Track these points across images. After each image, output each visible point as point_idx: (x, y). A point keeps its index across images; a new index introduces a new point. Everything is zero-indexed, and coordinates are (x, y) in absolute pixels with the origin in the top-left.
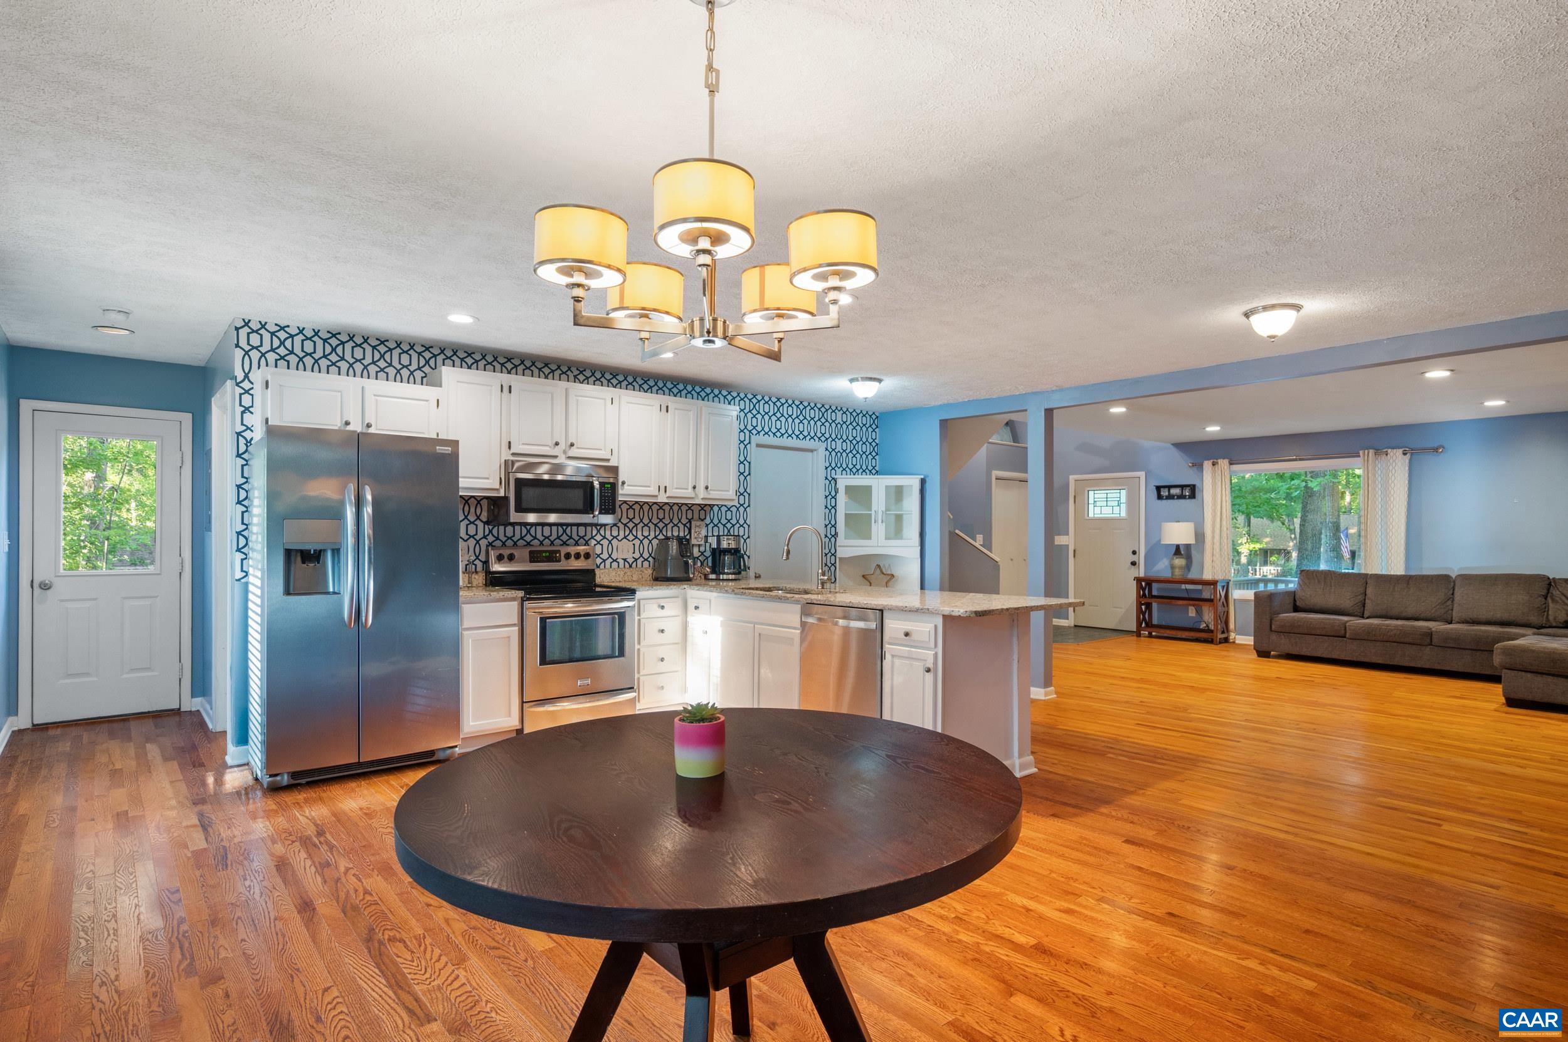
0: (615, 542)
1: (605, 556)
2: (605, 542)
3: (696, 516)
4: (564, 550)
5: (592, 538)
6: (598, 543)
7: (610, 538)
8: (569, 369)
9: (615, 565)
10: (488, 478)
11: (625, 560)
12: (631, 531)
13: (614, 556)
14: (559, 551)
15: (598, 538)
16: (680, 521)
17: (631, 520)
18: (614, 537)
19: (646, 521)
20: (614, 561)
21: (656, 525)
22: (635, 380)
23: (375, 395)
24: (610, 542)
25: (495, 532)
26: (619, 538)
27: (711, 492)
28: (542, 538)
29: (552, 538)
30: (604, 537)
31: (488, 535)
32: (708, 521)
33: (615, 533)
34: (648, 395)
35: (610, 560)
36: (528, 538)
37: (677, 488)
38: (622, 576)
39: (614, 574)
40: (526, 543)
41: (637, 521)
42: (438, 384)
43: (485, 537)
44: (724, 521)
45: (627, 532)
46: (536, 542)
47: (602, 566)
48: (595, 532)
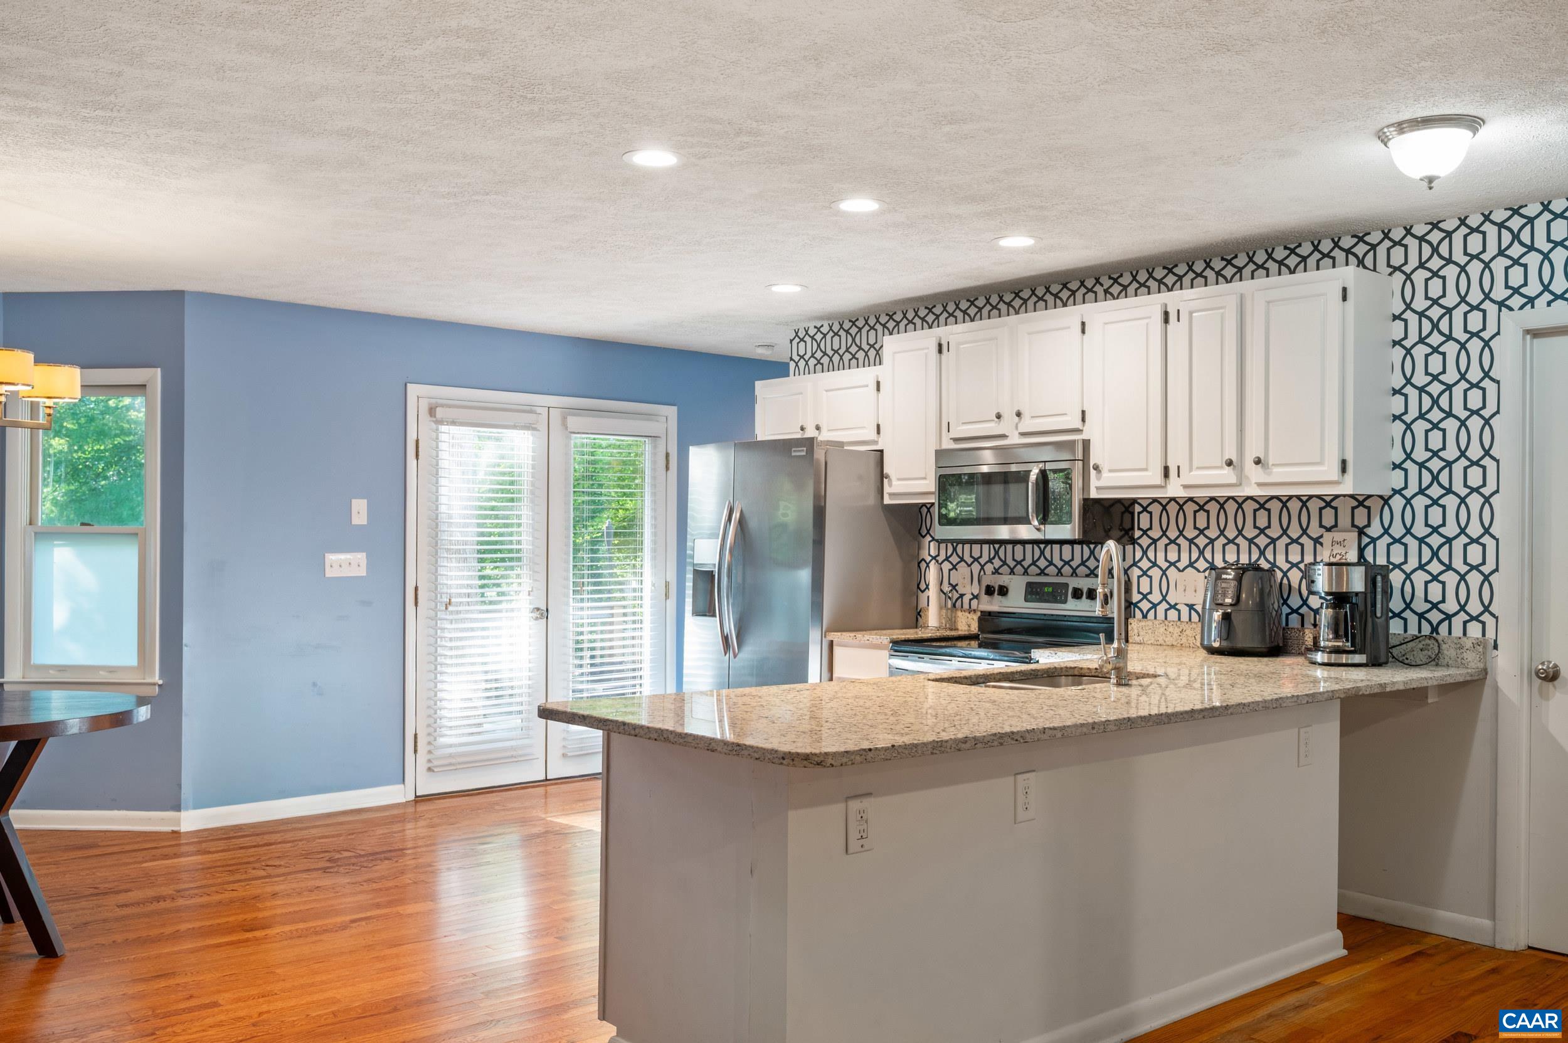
0: (1172, 572)
1: (1156, 597)
2: (1155, 573)
3: (1345, 520)
4: (1074, 583)
5: (1135, 564)
6: (1145, 573)
7: (1164, 565)
8: (1097, 281)
9: (1173, 614)
10: (925, 478)
11: (1191, 607)
12: (1201, 553)
13: (1171, 599)
14: (1067, 585)
15: (1145, 564)
16: (1304, 532)
17: (1202, 532)
18: (1172, 564)
19: (1231, 533)
20: (1173, 607)
21: (1251, 541)
22: (1208, 265)
23: (827, 391)
24: (1164, 572)
25: (1001, 553)
26: (1181, 565)
27: (1276, 470)
28: (1060, 564)
29: (1074, 564)
30: (1154, 564)
31: (994, 558)
32: (1375, 530)
33: (1172, 557)
34: (1122, 302)
35: (1164, 605)
36: (1042, 563)
37: (1198, 468)
38: (1175, 635)
39: (1162, 630)
40: (1039, 571)
41: (1213, 533)
42: (879, 360)
43: (990, 561)
44: (1420, 530)
45: (1195, 555)
46: (1052, 570)
47: (1151, 614)
48: (1139, 554)
